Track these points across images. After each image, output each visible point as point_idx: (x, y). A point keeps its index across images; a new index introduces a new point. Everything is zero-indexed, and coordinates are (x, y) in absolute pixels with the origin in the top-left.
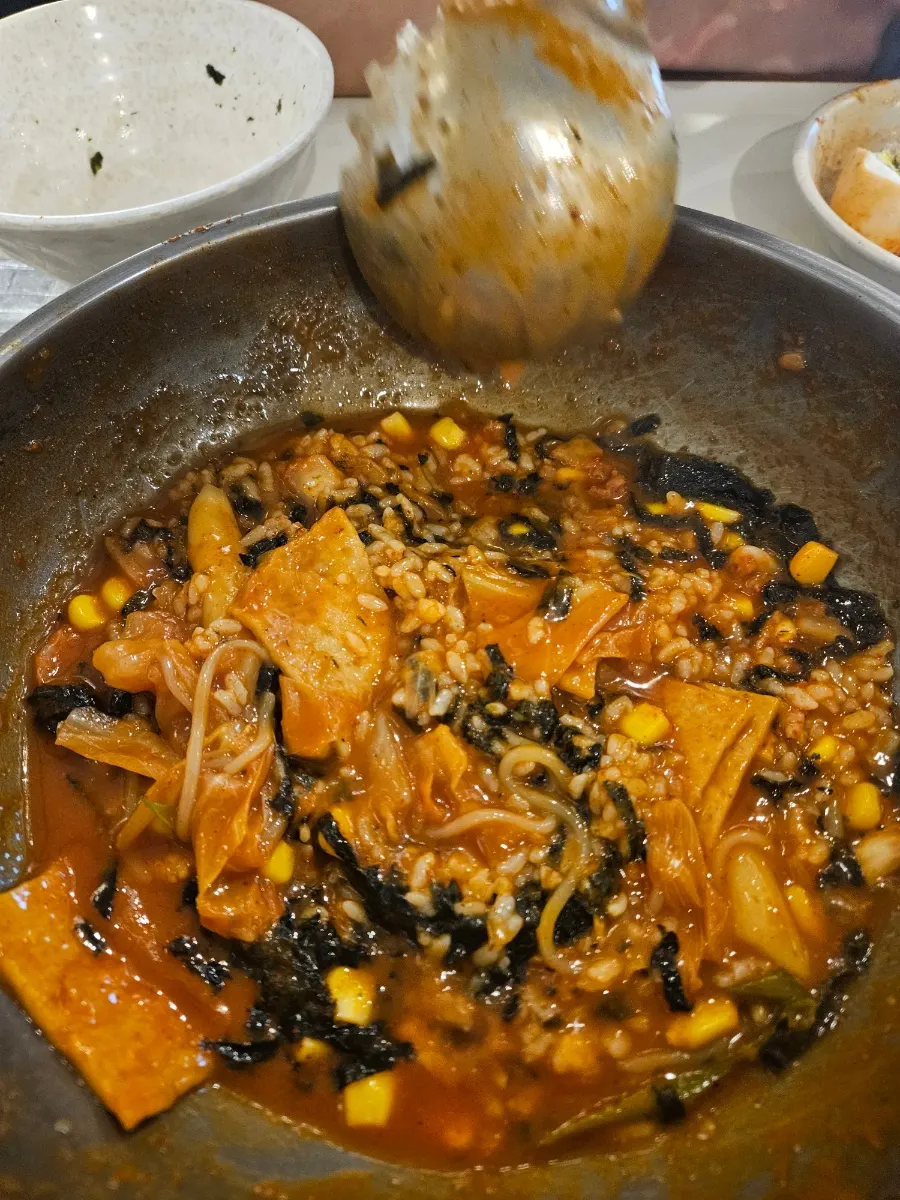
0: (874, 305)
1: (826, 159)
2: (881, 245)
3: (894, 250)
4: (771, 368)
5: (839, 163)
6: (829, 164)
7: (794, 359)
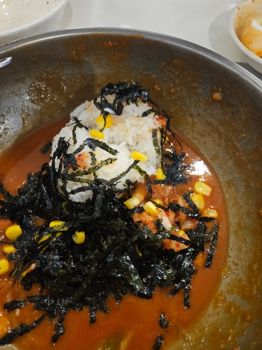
0: (245, 78)
1: (240, 22)
2: (256, 54)
3: (260, 55)
4: (210, 99)
5: (245, 23)
6: (241, 23)
7: (217, 96)
